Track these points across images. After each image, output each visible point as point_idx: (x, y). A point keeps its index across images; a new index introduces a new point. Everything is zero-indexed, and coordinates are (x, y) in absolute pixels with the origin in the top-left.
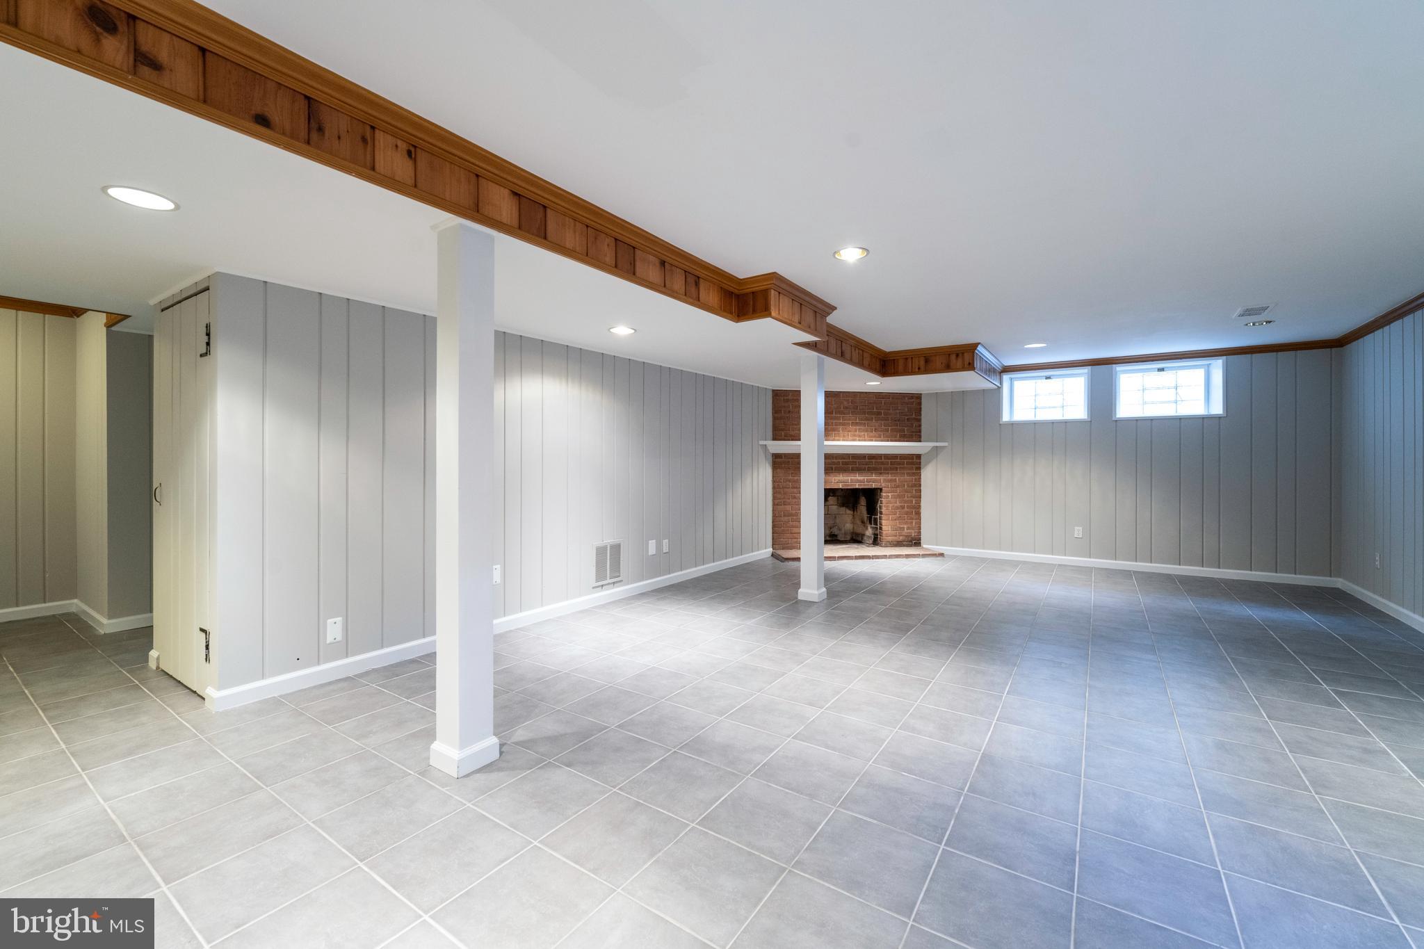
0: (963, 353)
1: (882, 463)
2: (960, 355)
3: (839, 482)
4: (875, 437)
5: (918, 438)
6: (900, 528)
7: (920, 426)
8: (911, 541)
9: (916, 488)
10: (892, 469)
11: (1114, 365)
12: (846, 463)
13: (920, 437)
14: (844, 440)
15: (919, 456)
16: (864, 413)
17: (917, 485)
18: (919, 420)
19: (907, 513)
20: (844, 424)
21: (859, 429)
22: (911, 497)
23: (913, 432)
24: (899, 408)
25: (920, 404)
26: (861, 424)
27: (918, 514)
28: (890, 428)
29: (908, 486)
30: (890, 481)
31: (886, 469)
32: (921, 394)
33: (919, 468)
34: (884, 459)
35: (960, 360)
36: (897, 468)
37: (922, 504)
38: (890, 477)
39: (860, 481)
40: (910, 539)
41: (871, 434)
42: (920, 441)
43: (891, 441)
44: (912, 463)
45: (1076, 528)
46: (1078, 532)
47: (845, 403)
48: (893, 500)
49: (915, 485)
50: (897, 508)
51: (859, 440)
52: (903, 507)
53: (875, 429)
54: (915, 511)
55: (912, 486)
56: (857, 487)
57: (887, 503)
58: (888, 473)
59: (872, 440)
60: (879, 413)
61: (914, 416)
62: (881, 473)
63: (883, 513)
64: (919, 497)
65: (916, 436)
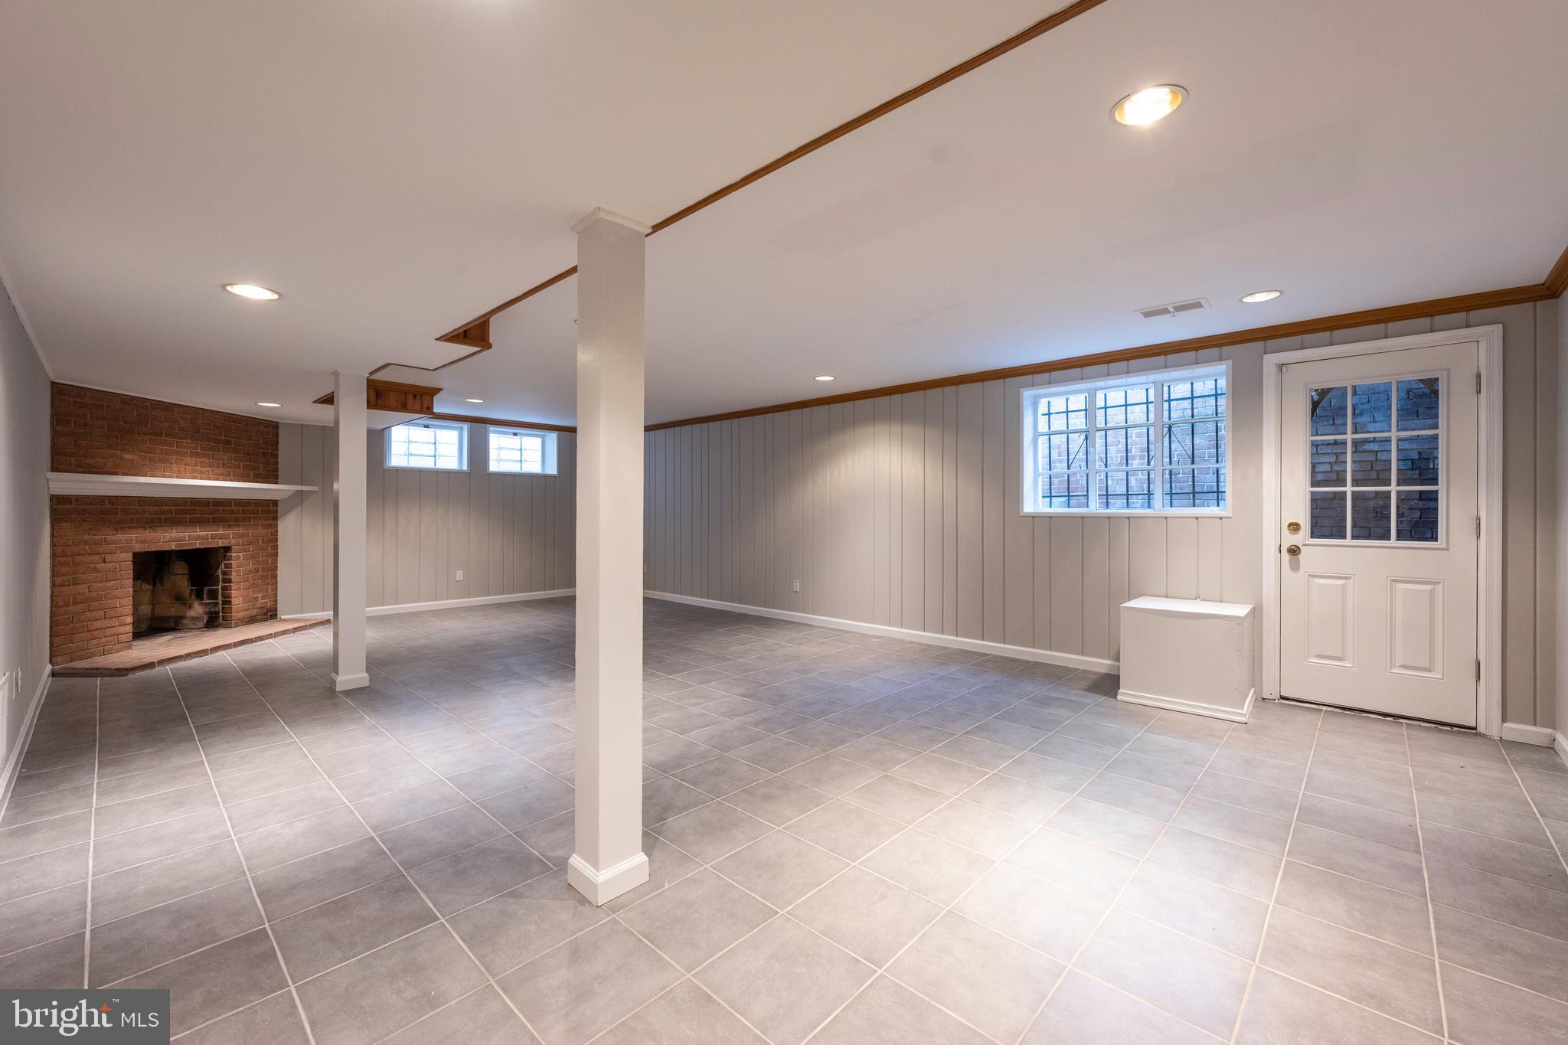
0: (421, 396)
1: (232, 512)
2: (418, 396)
3: (172, 540)
4: (223, 475)
5: (272, 476)
6: (254, 598)
7: (277, 463)
8: (266, 614)
9: (271, 544)
10: (243, 520)
11: (488, 425)
12: (184, 512)
13: (277, 477)
14: (178, 477)
15: (275, 503)
16: (209, 439)
17: (273, 540)
18: (276, 456)
19: (262, 578)
20: (177, 453)
21: (201, 462)
22: (267, 556)
23: (269, 471)
24: (254, 438)
25: (277, 435)
26: (204, 455)
27: (275, 577)
28: (242, 464)
29: (263, 542)
30: (241, 536)
31: (237, 520)
32: (278, 423)
33: (276, 518)
34: (235, 506)
35: (418, 402)
36: (250, 518)
37: (279, 564)
38: (241, 531)
39: (206, 538)
40: (265, 611)
41: (217, 471)
42: (277, 483)
43: (243, 481)
44: (268, 512)
45: (458, 572)
46: (459, 575)
47: (181, 422)
48: (245, 562)
49: (272, 541)
50: (250, 572)
51: (201, 479)
52: (257, 571)
53: (223, 464)
54: (269, 574)
55: (268, 542)
56: (198, 546)
57: (239, 566)
58: (239, 526)
59: (218, 479)
60: (228, 443)
61: (270, 451)
62: (230, 526)
63: (233, 580)
64: (275, 555)
65: (271, 475)
